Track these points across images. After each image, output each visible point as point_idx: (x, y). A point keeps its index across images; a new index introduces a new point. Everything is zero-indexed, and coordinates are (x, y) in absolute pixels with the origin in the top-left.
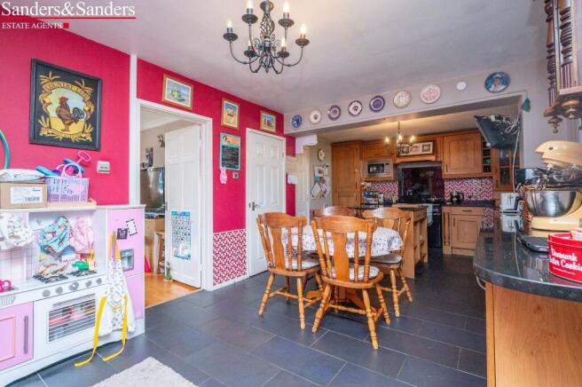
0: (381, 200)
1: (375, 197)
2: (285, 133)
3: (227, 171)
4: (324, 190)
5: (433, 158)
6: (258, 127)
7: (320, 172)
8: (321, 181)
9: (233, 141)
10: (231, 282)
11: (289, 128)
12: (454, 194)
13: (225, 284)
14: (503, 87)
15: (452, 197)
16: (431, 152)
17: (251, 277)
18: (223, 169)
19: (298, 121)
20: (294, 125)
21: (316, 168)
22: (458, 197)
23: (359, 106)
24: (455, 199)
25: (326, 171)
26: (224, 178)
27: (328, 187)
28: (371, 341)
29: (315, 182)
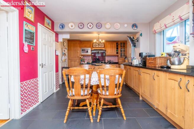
0: (86, 63)
1: (84, 61)
2: (55, 31)
3: (28, 45)
4: (66, 58)
5: (104, 49)
6: (43, 24)
7: (64, 51)
8: (65, 54)
9: (31, 28)
10: (31, 109)
11: (57, 29)
12: (109, 60)
13: (28, 111)
14: (136, 28)
15: (108, 61)
16: (103, 47)
17: (41, 103)
18: (26, 44)
19: (63, 26)
20: (60, 28)
21: (63, 49)
22: (110, 61)
23: (92, 25)
24: (109, 62)
25: (66, 51)
26: (26, 49)
27: (66, 57)
28: (123, 117)
29: (63, 55)
